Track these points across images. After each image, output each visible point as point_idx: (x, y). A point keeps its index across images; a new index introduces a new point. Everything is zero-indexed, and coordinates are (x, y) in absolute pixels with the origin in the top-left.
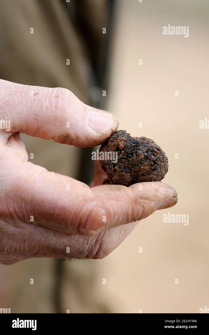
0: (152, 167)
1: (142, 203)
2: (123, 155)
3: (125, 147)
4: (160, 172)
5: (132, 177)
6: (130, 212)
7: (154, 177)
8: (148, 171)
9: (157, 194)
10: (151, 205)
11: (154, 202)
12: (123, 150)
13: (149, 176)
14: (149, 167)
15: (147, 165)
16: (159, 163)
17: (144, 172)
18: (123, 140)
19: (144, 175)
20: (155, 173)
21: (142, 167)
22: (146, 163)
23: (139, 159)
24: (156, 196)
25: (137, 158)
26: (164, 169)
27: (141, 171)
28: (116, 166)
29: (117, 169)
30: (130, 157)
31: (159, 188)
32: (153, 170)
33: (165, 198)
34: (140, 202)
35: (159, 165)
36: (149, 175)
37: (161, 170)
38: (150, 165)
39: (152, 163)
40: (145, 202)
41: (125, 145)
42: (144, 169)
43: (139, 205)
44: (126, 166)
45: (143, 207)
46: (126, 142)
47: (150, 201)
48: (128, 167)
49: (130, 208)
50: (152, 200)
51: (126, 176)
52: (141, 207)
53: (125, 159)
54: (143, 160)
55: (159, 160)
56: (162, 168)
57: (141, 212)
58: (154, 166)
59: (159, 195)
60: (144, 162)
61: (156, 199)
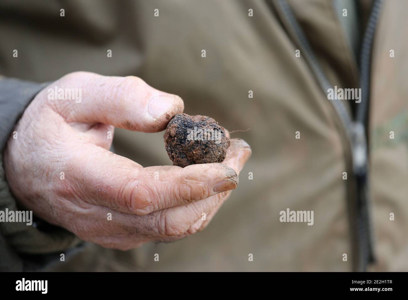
0: (204, 151)
1: (188, 183)
2: (177, 142)
3: (177, 134)
4: (213, 155)
5: (189, 162)
6: (177, 192)
7: (208, 160)
8: (201, 155)
9: (206, 174)
10: (200, 185)
11: (202, 182)
12: (175, 136)
13: (203, 160)
14: (201, 152)
15: (199, 149)
16: (211, 146)
17: (197, 156)
18: (175, 127)
19: (199, 159)
20: (208, 156)
21: (194, 152)
22: (197, 148)
23: (190, 145)
24: (204, 176)
25: (188, 144)
26: (217, 151)
27: (194, 156)
28: (173, 153)
29: (174, 156)
30: (183, 143)
31: (209, 169)
32: (206, 153)
33: (216, 178)
34: (186, 182)
35: (211, 148)
36: (203, 158)
37: (214, 152)
38: (201, 149)
39: (203, 147)
40: (192, 182)
41: (176, 132)
42: (196, 154)
43: (185, 185)
44: (181, 151)
45: (190, 187)
46: (177, 128)
47: (197, 182)
48: (183, 153)
49: (176, 187)
50: (199, 179)
51: (182, 162)
52: (188, 187)
53: (179, 145)
54: (194, 145)
55: (210, 143)
56: (214, 150)
57: (189, 192)
58: (206, 150)
59: (208, 175)
60: (195, 147)
61: (204, 179)
